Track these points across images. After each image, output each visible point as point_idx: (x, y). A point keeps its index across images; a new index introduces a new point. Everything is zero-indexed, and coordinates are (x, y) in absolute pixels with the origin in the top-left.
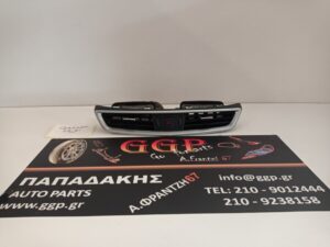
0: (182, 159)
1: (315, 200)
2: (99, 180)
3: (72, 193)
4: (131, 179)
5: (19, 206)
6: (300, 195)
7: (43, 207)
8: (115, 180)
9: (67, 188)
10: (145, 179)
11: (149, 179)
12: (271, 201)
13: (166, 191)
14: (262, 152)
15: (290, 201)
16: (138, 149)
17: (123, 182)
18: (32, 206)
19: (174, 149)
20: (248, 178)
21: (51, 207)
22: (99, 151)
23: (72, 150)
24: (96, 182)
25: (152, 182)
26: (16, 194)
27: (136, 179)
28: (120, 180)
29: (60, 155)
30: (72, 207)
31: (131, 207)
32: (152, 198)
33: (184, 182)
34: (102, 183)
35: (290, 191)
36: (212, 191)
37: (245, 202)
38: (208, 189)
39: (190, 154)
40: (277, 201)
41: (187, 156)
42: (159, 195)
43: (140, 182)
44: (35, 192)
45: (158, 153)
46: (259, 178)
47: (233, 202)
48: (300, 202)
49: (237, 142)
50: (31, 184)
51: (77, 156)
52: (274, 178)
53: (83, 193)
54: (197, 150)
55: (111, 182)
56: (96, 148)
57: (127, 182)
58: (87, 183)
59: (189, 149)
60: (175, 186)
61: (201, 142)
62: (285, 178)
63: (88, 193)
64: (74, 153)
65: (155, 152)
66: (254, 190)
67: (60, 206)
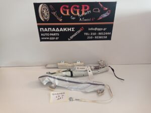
0: (81, 19)
3: (55, 34)
4: (67, 29)
5: (46, 38)
6: (104, 36)
9: (53, 32)
11: (72, 29)
13: (76, 34)
15: (101, 37)
17: (65, 30)
18: (48, 38)
19: (78, 14)
20: (96, 29)
22: (54, 13)
23: (45, 13)
26: (42, 35)
27: (70, 29)
29: (43, 16)
30: (57, 39)
31: (68, 39)
33: (80, 31)
34: (60, 31)
35: (103, 34)
37: (92, 37)
38: (85, 33)
40: (98, 37)
41: (82, 17)
42: (74, 35)
44: (46, 34)
45: (74, 16)
46: (98, 29)
47: (89, 38)
48: (103, 38)
50: (43, 31)
51: (48, 17)
53: (57, 34)
54: (86, 14)
55: (62, 30)
56: (53, 11)
58: (57, 31)
59: (83, 14)
60: (78, 32)
62: (104, 29)
64: (47, 15)
65: (72, 15)
66: (95, 34)
67: (54, 38)
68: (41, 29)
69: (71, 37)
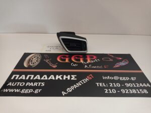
0: (86, 66)
1: (145, 91)
2: (48, 77)
3: (36, 84)
5: (12, 91)
6: (139, 88)
7: (23, 91)
8: (55, 77)
9: (33, 81)
10: (69, 77)
12: (126, 91)
13: (79, 84)
14: (123, 64)
15: (134, 91)
16: (65, 60)
17: (59, 79)
18: (18, 91)
19: (82, 61)
20: (116, 78)
21: (26, 91)
22: (47, 61)
23: (34, 60)
24: (46, 78)
25: (72, 79)
26: (10, 84)
27: (65, 77)
28: (57, 77)
29: (29, 63)
30: (36, 92)
31: (63, 92)
32: (72, 88)
33: (87, 80)
34: (49, 79)
35: (135, 86)
36: (99, 84)
37: (114, 91)
38: (98, 84)
39: (90, 64)
40: (129, 91)
41: (88, 65)
42: (75, 86)
43: (67, 79)
44: (19, 83)
45: (75, 63)
46: (121, 78)
47: (109, 91)
48: (139, 92)
49: (111, 58)
50: (17, 78)
51: (37, 63)
52: (128, 79)
53: (41, 84)
54: (93, 62)
55: (53, 78)
56: (46, 59)
57: (61, 79)
58: (42, 78)
60: (83, 82)
61: (95, 57)
62: (132, 79)
63: (43, 84)
64: (36, 62)
65: (73, 62)
66: (118, 85)
67: (31, 91)
68: (14, 76)
69: (70, 90)
